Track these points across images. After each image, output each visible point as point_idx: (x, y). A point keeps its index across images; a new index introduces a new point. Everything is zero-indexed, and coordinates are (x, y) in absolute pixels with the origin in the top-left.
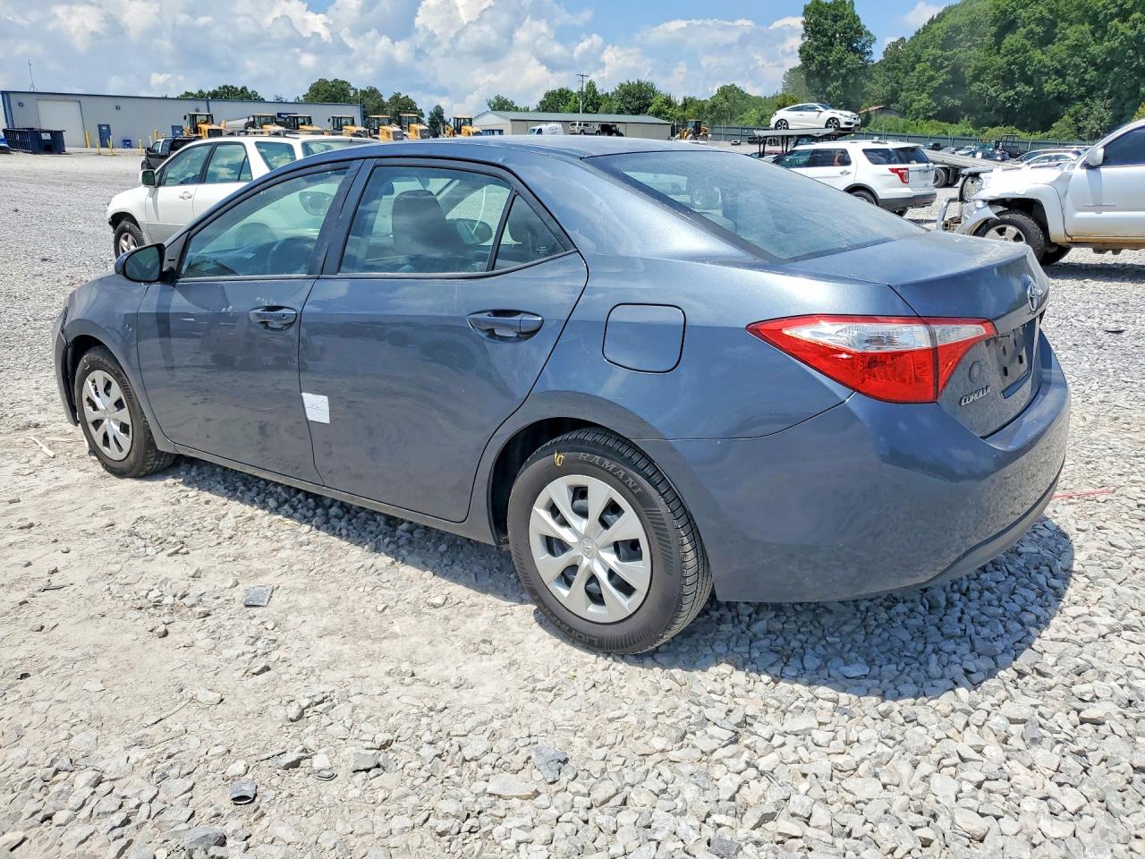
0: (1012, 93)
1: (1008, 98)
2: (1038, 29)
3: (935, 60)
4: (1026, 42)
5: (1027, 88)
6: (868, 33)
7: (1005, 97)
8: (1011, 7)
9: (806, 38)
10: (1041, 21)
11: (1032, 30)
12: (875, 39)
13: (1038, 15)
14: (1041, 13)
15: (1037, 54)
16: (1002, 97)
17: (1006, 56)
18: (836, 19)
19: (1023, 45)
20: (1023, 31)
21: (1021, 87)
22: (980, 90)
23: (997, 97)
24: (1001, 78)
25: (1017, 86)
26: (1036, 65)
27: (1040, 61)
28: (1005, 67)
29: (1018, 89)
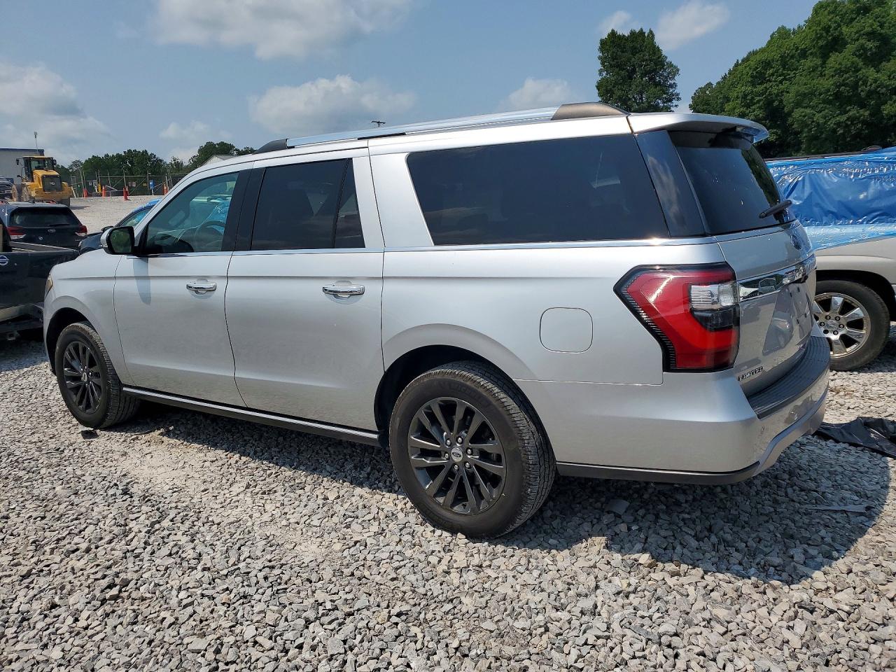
0: (843, 118)
1: (839, 124)
2: (870, 45)
3: (745, 96)
4: (856, 59)
5: (861, 111)
6: (671, 65)
7: (835, 124)
8: (835, 22)
9: (604, 74)
10: (872, 35)
11: (863, 45)
12: (678, 70)
13: (868, 29)
14: (871, 26)
15: (871, 73)
16: (831, 124)
17: (833, 76)
18: (635, 51)
19: (853, 63)
20: (851, 48)
21: (854, 111)
23: (825, 123)
24: (830, 102)
25: (850, 110)
26: (871, 85)
27: (875, 80)
28: (833, 90)
29: (851, 113)
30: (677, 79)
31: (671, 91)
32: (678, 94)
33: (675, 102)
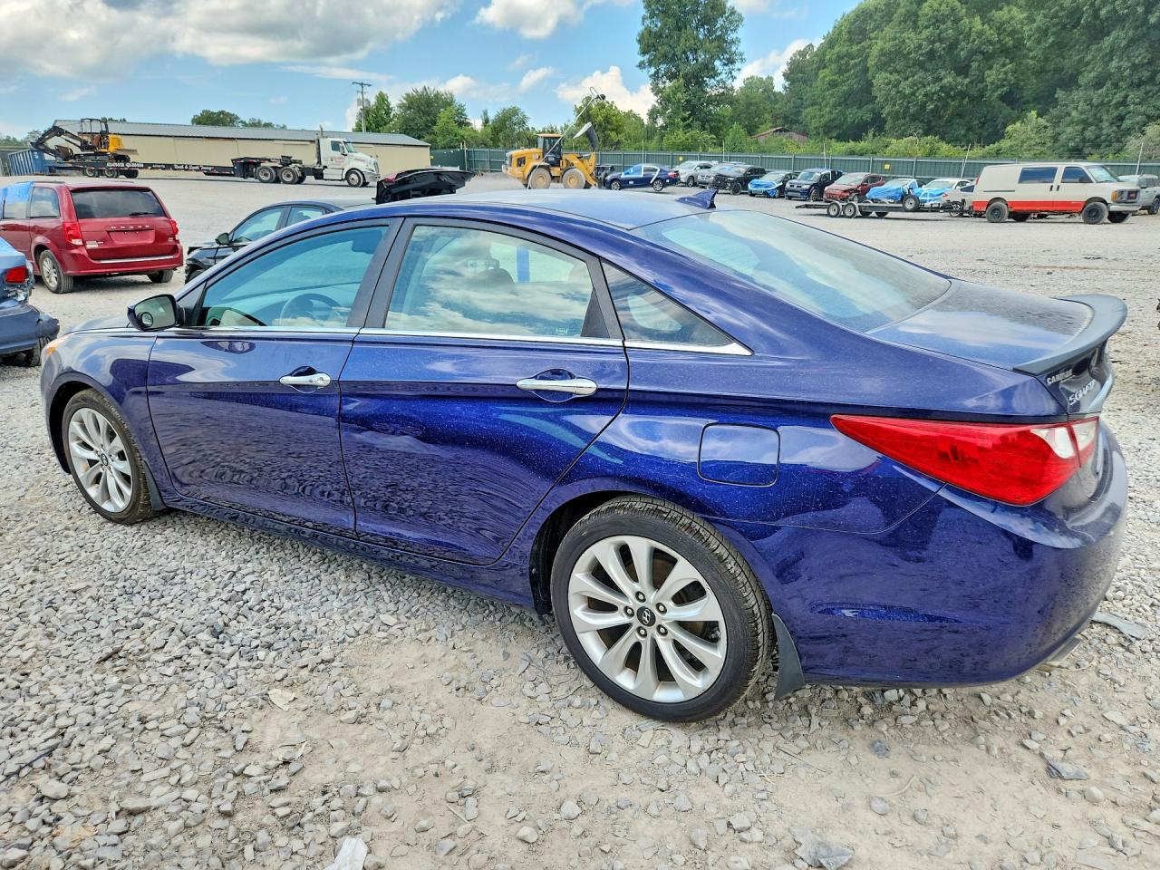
0: (936, 88)
5: (960, 78)
6: (733, 12)
9: (648, 22)
12: (742, 19)
15: (975, 24)
16: (921, 94)
19: (953, 9)
21: (949, 79)
22: (888, 84)
23: (913, 94)
24: (921, 65)
25: (945, 76)
26: (974, 40)
27: (980, 34)
28: (926, 48)
29: (945, 81)
30: (741, 33)
31: (734, 48)
32: (741, 55)
33: (738, 65)
